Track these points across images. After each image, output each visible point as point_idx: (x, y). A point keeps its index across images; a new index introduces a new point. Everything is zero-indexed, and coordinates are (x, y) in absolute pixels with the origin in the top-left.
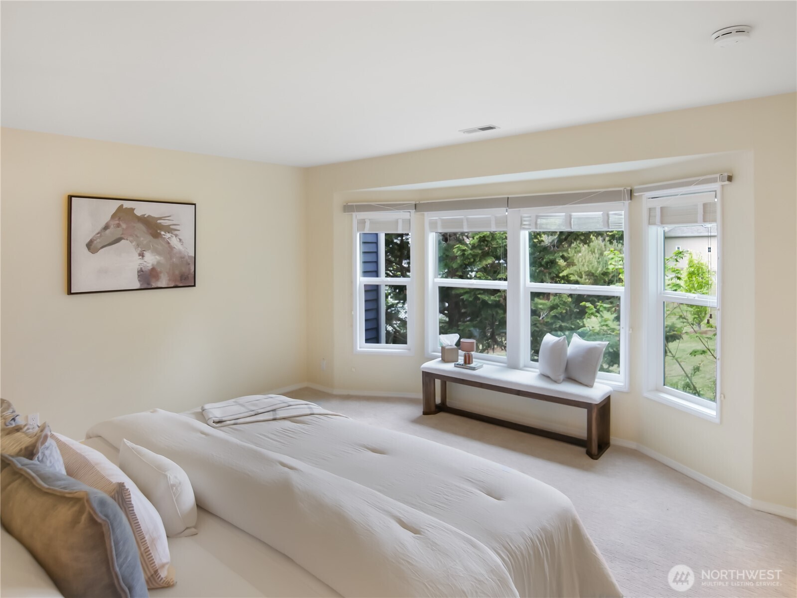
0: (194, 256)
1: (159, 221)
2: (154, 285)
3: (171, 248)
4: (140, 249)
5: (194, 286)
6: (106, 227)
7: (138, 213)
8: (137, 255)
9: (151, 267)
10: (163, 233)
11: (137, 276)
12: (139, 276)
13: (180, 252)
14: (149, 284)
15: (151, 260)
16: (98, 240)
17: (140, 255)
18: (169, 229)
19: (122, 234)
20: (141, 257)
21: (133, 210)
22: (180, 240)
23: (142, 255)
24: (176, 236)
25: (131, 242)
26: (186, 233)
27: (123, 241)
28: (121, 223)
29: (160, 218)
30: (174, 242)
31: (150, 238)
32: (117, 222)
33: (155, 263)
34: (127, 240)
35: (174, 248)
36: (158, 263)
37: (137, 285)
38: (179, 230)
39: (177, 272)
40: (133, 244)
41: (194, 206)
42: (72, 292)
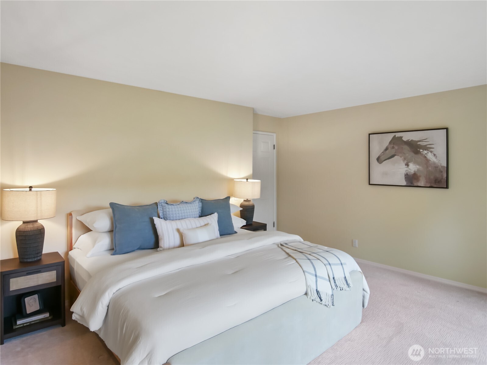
0: (446, 166)
1: (418, 143)
2: (415, 184)
3: (427, 160)
4: (406, 161)
5: (447, 187)
6: (387, 149)
7: (405, 139)
8: (405, 165)
9: (413, 173)
10: (421, 150)
11: (404, 178)
12: (405, 178)
13: (434, 163)
14: (412, 183)
15: (413, 168)
16: (382, 157)
17: (406, 165)
18: (426, 148)
19: (395, 153)
20: (407, 166)
21: (401, 137)
22: (435, 155)
23: (407, 165)
24: (431, 152)
25: (401, 157)
26: (441, 150)
27: (396, 157)
28: (395, 146)
29: (419, 141)
30: (430, 156)
31: (412, 154)
32: (392, 146)
33: (416, 170)
34: (398, 156)
35: (430, 160)
36: (418, 170)
37: (404, 183)
38: (433, 148)
39: (432, 177)
40: (402, 158)
41: (446, 130)
42: (370, 183)
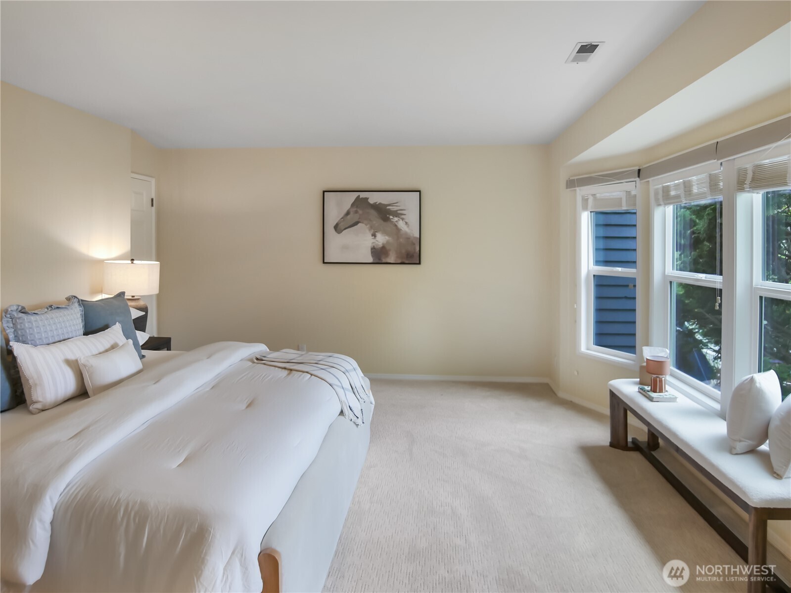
0: (418, 237)
1: (388, 208)
2: (384, 261)
3: (398, 230)
4: (373, 231)
5: (419, 263)
6: (348, 213)
7: (371, 201)
8: (371, 236)
9: (382, 246)
10: (391, 217)
11: (370, 252)
12: (372, 253)
13: (406, 233)
14: (380, 259)
15: (381, 239)
16: (342, 224)
17: (372, 235)
18: (396, 214)
19: (359, 219)
20: (373, 237)
21: (367, 199)
22: (406, 223)
23: (374, 235)
24: (403, 219)
25: (366, 225)
26: (412, 216)
27: (360, 225)
28: (358, 210)
29: (389, 205)
30: (401, 224)
31: (382, 222)
32: (355, 209)
33: (385, 242)
34: (363, 223)
35: (401, 230)
36: (388, 242)
37: (371, 260)
38: (405, 215)
39: (403, 251)
40: (368, 226)
41: (419, 193)
42: (325, 261)
